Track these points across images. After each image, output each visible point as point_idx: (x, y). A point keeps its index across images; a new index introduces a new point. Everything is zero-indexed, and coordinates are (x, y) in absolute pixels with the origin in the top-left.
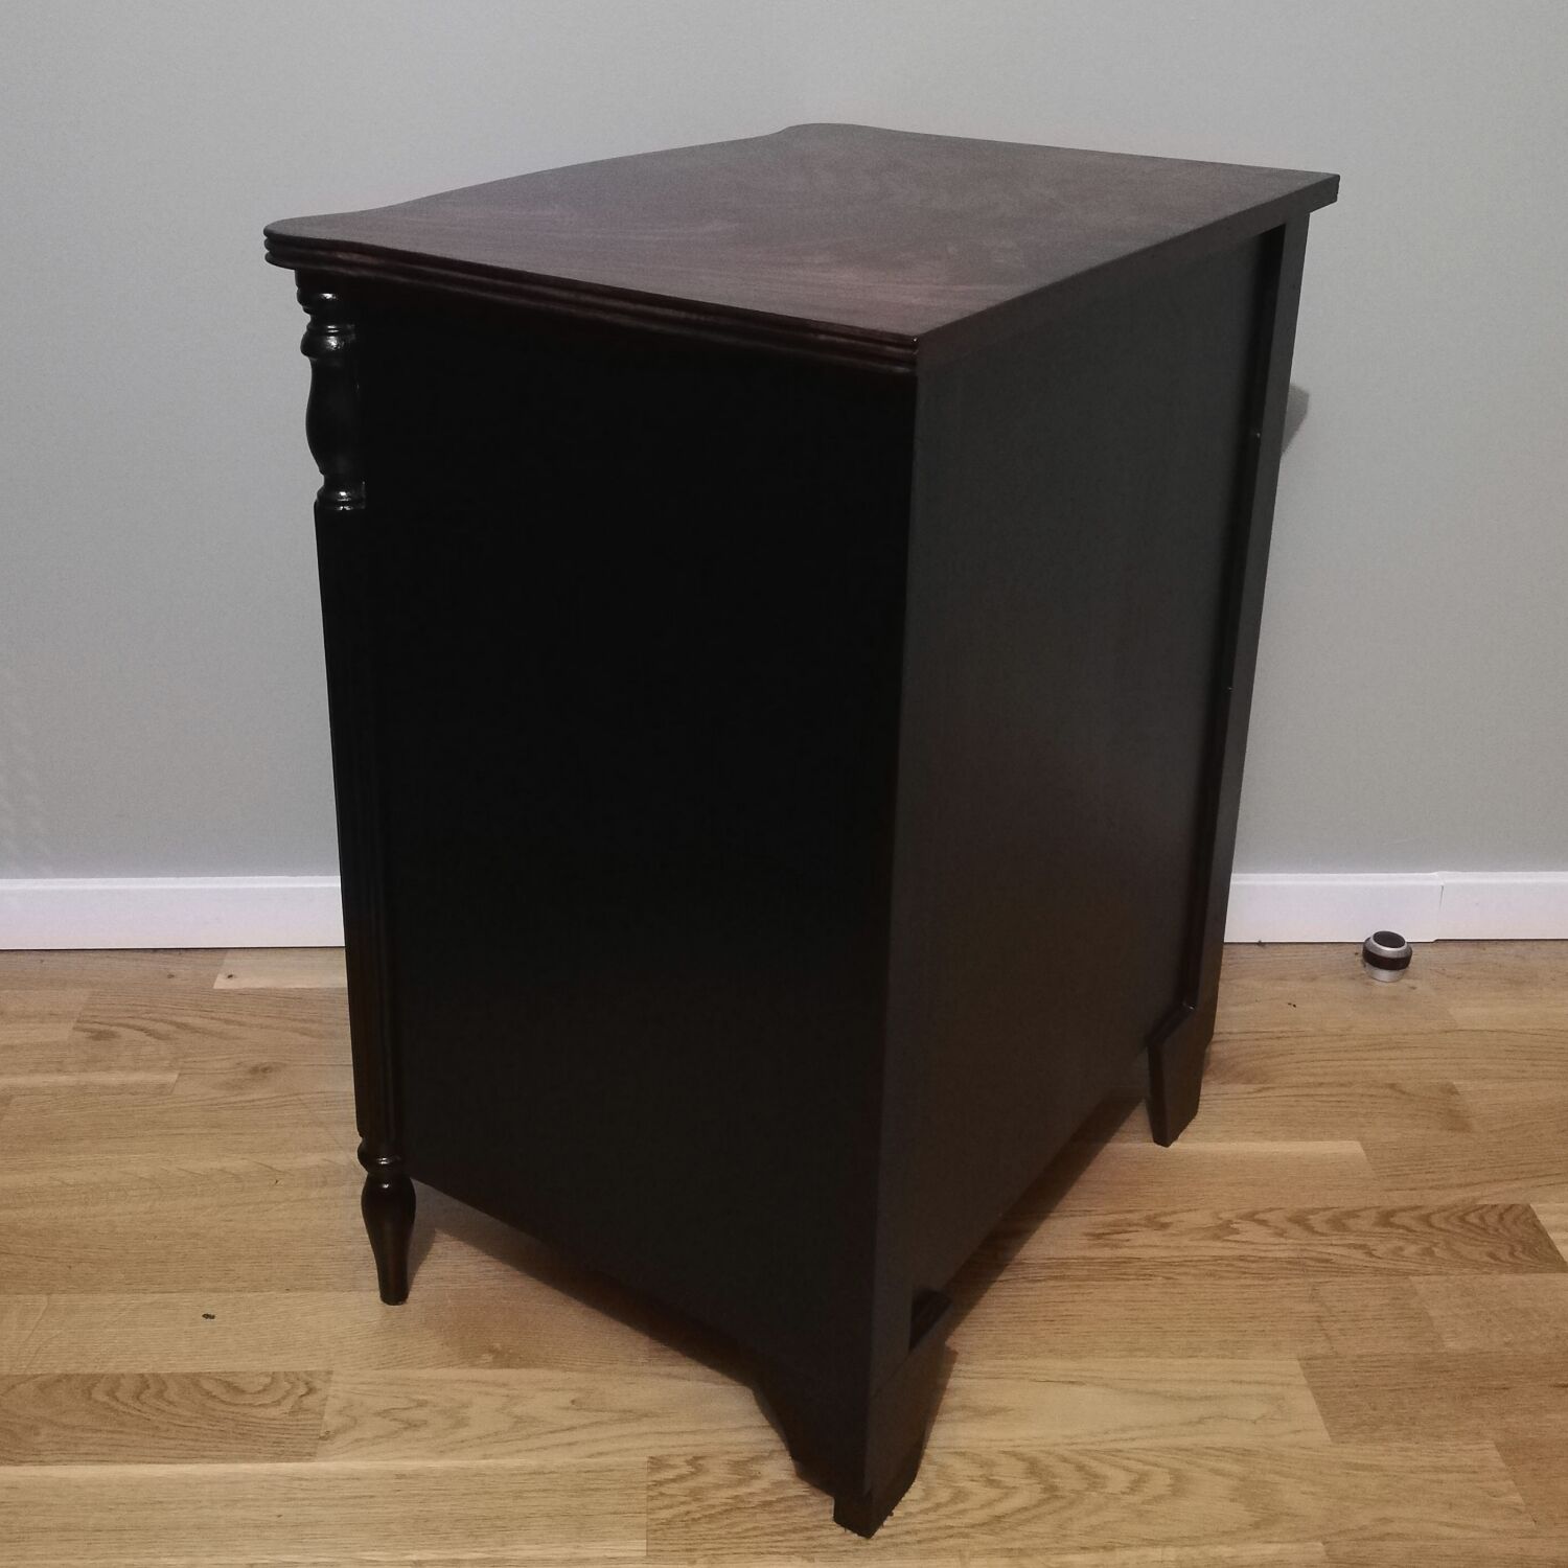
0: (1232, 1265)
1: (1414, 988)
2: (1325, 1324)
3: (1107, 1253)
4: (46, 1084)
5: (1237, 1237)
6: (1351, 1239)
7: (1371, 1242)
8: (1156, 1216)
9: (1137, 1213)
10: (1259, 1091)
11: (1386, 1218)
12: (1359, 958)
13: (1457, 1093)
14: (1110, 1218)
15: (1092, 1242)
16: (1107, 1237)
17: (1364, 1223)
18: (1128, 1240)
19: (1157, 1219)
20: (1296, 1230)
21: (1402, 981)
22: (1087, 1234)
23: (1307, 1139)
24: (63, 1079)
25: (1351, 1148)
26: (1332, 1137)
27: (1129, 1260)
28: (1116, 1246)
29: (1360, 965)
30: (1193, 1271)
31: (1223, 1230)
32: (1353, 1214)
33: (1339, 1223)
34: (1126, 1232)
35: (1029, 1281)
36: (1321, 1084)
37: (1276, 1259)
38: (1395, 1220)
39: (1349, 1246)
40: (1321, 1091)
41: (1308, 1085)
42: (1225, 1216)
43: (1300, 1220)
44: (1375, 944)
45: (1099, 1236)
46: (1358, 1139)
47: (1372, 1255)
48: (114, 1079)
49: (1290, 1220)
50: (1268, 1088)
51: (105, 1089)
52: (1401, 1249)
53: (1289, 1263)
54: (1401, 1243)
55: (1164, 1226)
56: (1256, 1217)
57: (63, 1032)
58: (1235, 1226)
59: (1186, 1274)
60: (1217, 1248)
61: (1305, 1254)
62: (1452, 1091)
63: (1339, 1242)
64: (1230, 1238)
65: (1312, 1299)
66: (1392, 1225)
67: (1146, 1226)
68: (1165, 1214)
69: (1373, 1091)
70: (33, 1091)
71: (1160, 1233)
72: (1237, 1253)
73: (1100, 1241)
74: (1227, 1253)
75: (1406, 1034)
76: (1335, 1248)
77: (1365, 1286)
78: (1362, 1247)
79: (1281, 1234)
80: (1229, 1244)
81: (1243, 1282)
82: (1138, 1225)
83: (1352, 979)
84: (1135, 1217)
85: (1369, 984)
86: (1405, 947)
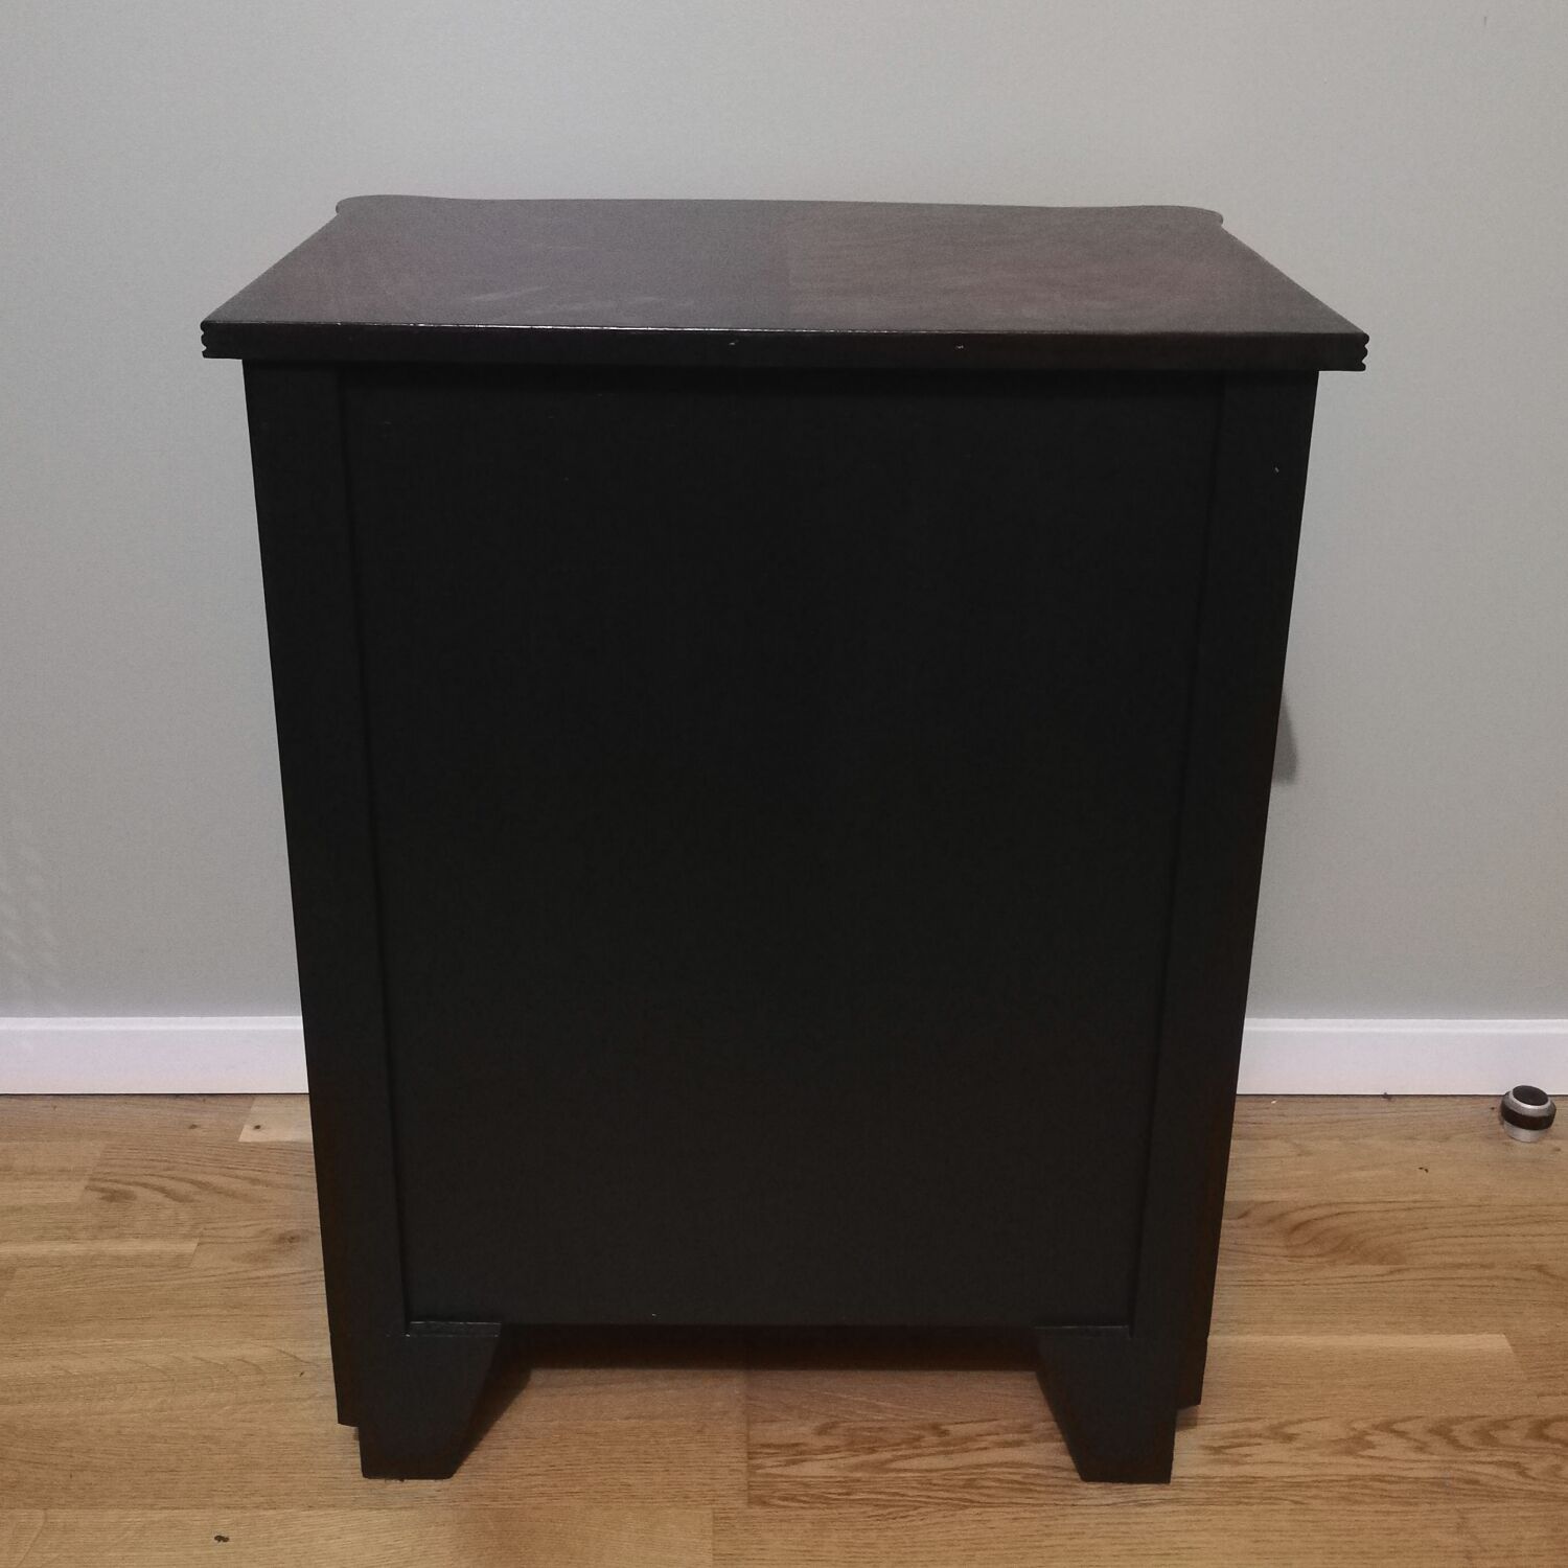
0: (1366, 1487)
1: (1559, 1150)
2: (1474, 1562)
3: (1227, 1471)
4: (53, 1254)
5: (1371, 1452)
6: (1500, 1456)
7: (1524, 1459)
8: (1282, 1425)
9: (1259, 1421)
10: (1391, 1273)
11: (1540, 1429)
12: (1496, 1114)
14: (1226, 1428)
15: (1210, 1457)
16: (1227, 1451)
17: (1514, 1436)
18: (1247, 1455)
19: (1282, 1430)
20: (1438, 1444)
21: (1545, 1141)
22: (1204, 1448)
23: (1448, 1332)
24: (70, 1248)
25: (1494, 1343)
26: (1474, 1330)
27: (1253, 1480)
28: (1237, 1463)
29: (1497, 1122)
30: (1324, 1494)
31: (1356, 1443)
32: (1503, 1424)
33: (1488, 1434)
34: (1247, 1445)
35: (1141, 1505)
36: (1459, 1266)
37: (1417, 1480)
38: (1551, 1432)
39: (1500, 1464)
40: (1461, 1272)
41: (1445, 1266)
42: (1360, 1426)
43: (1443, 1431)
44: (1515, 1100)
45: (1217, 1450)
46: (1506, 1332)
47: (1527, 1477)
48: (129, 1248)
49: (1431, 1431)
50: (1399, 1270)
51: (118, 1258)
52: (1558, 1468)
53: (1432, 1484)
54: (1557, 1461)
55: (1290, 1438)
56: (1395, 1427)
57: (73, 1192)
58: (1369, 1438)
59: (1315, 1497)
60: (1349, 1466)
61: (1449, 1474)
63: (1489, 1459)
64: (1365, 1453)
65: (1460, 1528)
66: (1547, 1438)
67: (1268, 1438)
68: (1291, 1423)
69: (1517, 1274)
70: (43, 1261)
71: (1287, 1446)
72: (1377, 1471)
73: (1221, 1457)
74: (1359, 1471)
75: (1552, 1205)
76: (1484, 1467)
77: (1521, 1513)
78: (1516, 1465)
79: (1422, 1448)
80: (1361, 1461)
81: (1378, 1507)
82: (1260, 1436)
83: (1488, 1138)
84: (1256, 1426)
85: (1508, 1144)
86: (1549, 1104)
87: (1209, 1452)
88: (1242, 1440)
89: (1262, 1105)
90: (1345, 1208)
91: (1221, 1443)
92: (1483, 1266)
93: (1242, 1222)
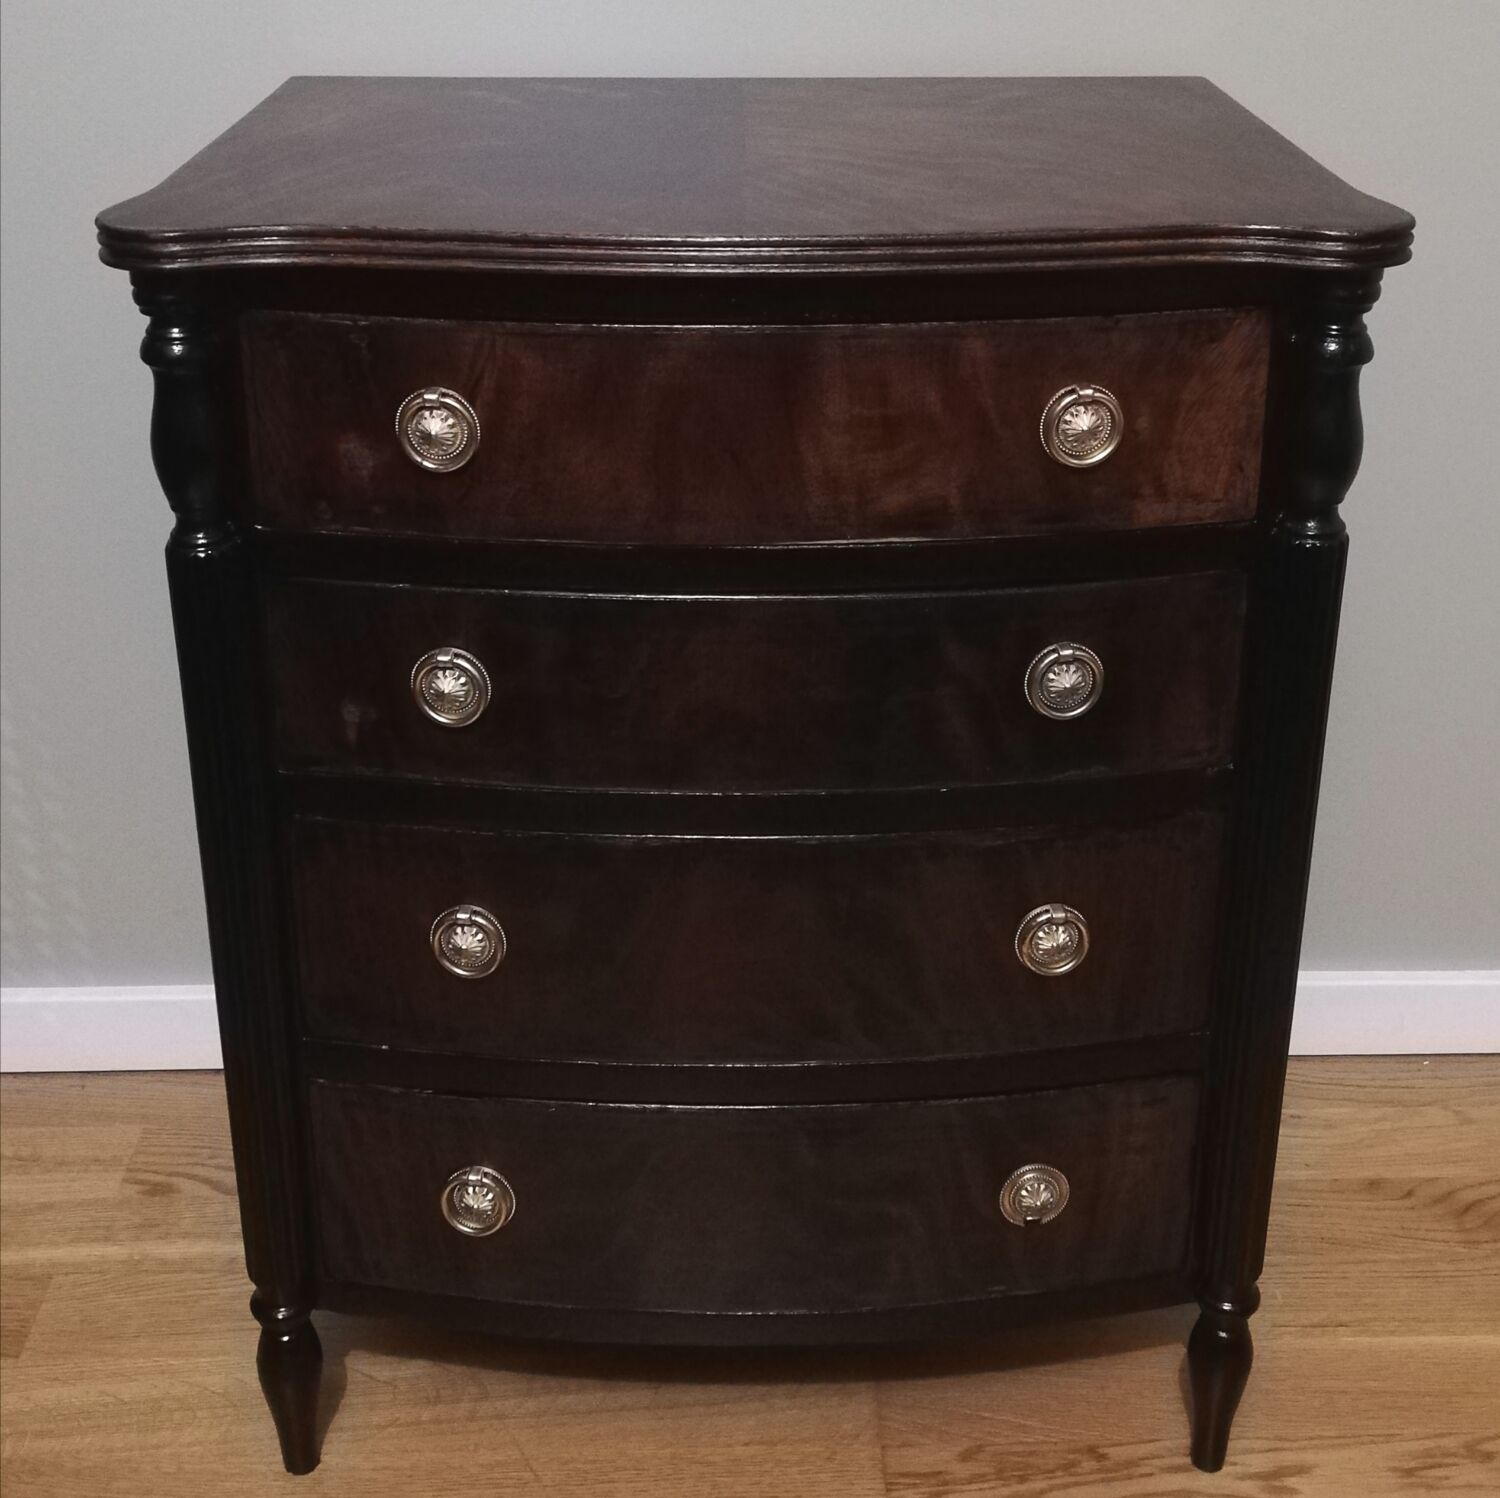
8: (1477, 1443)
9: (1452, 1438)
14: (1416, 1446)
15: (1405, 1481)
16: (1423, 1473)
18: (1447, 1478)
19: (1479, 1447)
22: (1394, 1470)
28: (1431, 1487)
34: (1440, 1466)
45: (1409, 1472)
55: (1489, 1457)
67: (1464, 1457)
68: (1489, 1439)
71: (1487, 1465)
73: (1413, 1480)
82: (1455, 1455)
84: (1449, 1443)
87: (1399, 1474)
88: (1438, 1460)
89: (1414, 1066)
91: (1413, 1464)
93: (1407, 1203)
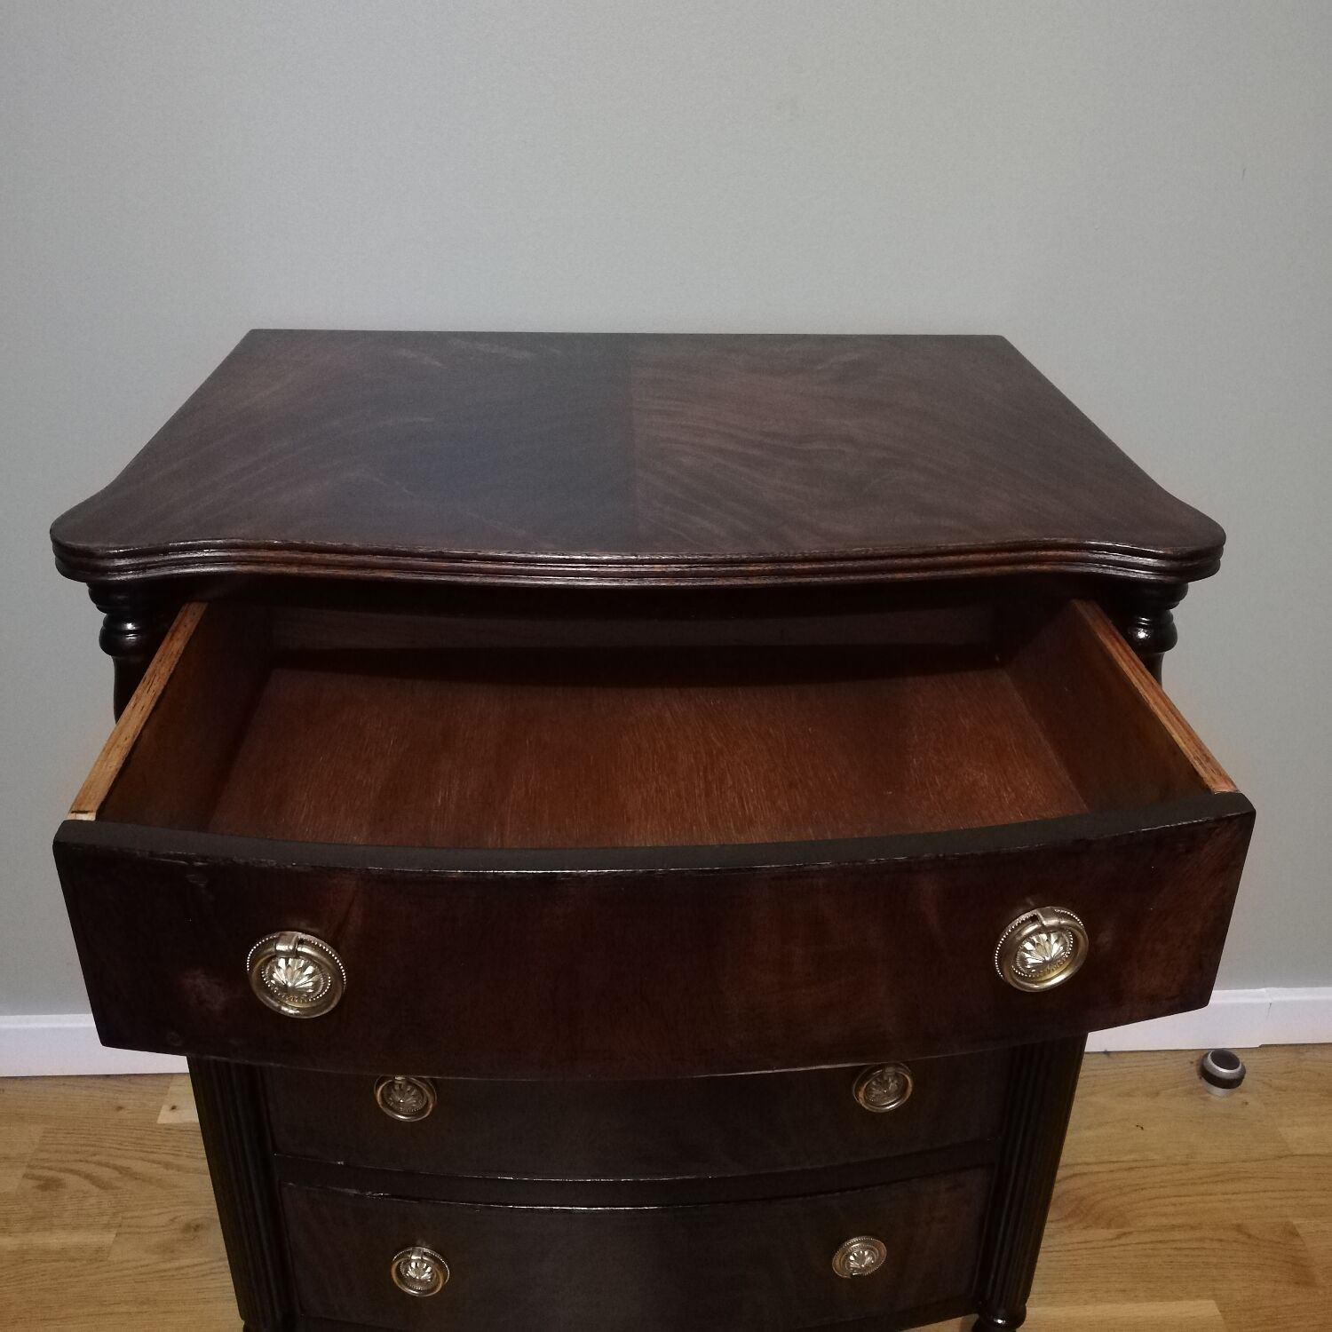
10: (1119, 1237)
12: (1196, 1070)
13: (1297, 1235)
21: (1232, 1097)
23: (1167, 1299)
25: (1206, 1309)
26: (1189, 1298)
29: (1195, 1078)
36: (1173, 1227)
40: (1175, 1234)
41: (1162, 1228)
44: (1211, 1061)
46: (1215, 1297)
50: (1125, 1234)
62: (1293, 1233)
69: (1223, 1235)
75: (1245, 1161)
83: (1190, 1092)
85: (1206, 1099)
86: (1240, 1068)
90: (1078, 1169)
92: (1193, 1228)
